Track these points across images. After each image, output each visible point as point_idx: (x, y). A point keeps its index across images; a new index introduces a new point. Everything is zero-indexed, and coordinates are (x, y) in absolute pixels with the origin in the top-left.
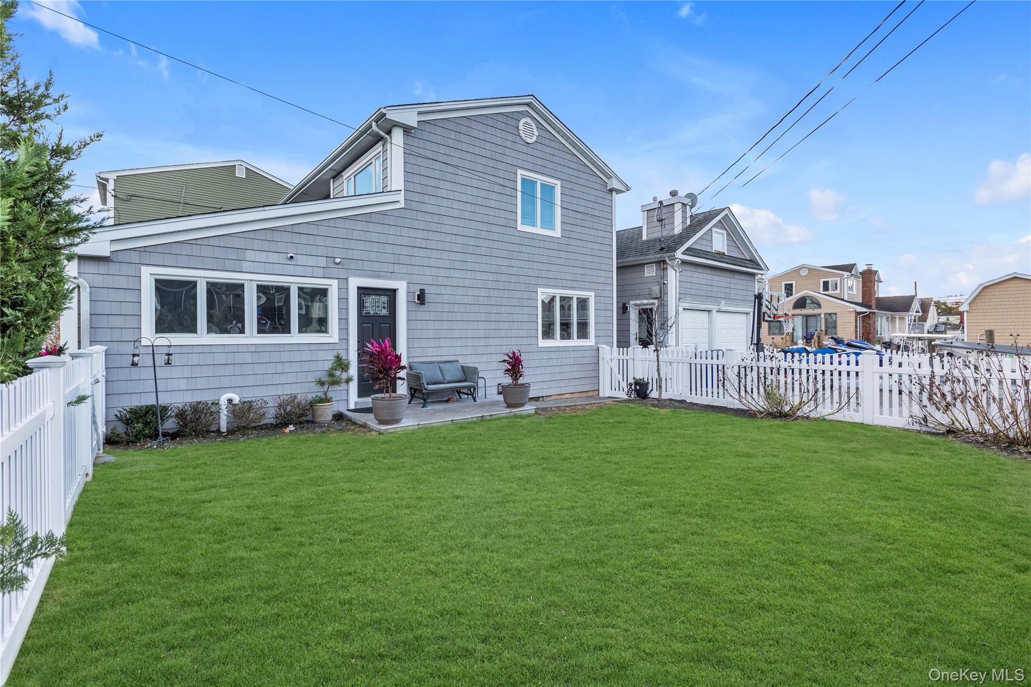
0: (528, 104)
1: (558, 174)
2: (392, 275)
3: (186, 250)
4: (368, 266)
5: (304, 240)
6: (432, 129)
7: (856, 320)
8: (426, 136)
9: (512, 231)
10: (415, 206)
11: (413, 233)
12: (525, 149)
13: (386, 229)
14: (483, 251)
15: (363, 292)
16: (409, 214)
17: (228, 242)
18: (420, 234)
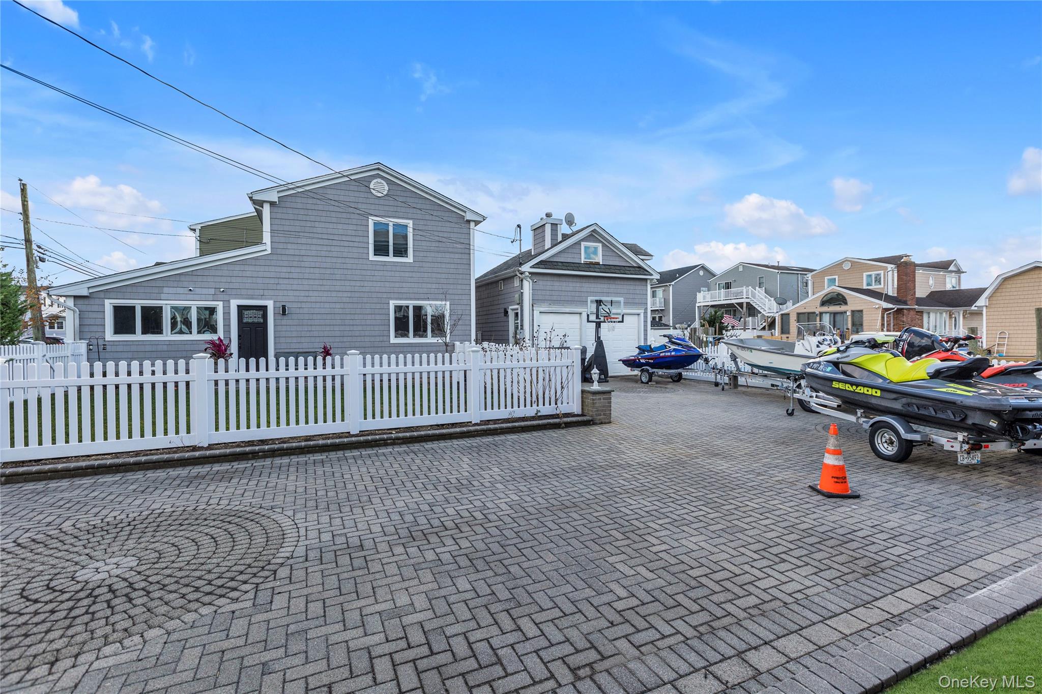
0: (378, 169)
1: (410, 215)
2: (262, 297)
3: (129, 289)
4: (244, 292)
5: (200, 279)
6: (293, 199)
7: (883, 318)
8: (288, 205)
9: (365, 261)
10: (279, 251)
11: (278, 269)
12: (377, 201)
13: (258, 268)
14: (338, 277)
15: (241, 308)
16: (275, 257)
17: (153, 284)
18: (284, 270)
